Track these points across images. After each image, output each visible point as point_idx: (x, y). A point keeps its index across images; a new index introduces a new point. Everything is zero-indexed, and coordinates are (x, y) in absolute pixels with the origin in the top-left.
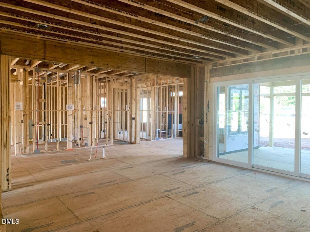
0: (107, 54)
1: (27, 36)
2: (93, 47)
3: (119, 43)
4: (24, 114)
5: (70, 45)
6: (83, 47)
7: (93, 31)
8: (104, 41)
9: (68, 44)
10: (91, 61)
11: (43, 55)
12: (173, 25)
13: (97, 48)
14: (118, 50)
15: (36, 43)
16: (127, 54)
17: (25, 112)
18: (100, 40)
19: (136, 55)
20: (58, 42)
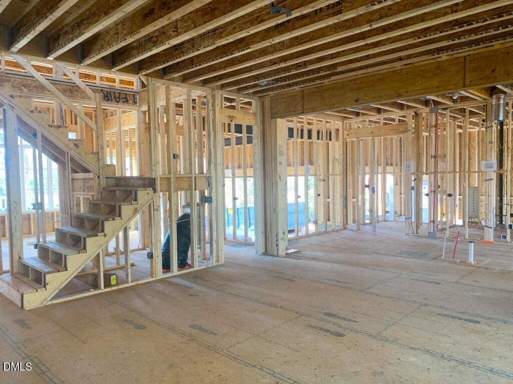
0: (380, 79)
1: (289, 92)
2: (357, 77)
3: (365, 60)
4: (416, 178)
5: (329, 85)
6: (344, 81)
7: (300, 66)
8: (340, 69)
9: (326, 85)
10: (356, 98)
11: (301, 108)
12: (305, 25)
13: (365, 75)
14: (398, 65)
15: (295, 97)
16: (416, 64)
17: (417, 175)
18: (333, 69)
19: (439, 60)
20: (315, 88)
